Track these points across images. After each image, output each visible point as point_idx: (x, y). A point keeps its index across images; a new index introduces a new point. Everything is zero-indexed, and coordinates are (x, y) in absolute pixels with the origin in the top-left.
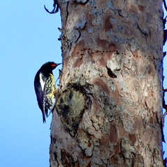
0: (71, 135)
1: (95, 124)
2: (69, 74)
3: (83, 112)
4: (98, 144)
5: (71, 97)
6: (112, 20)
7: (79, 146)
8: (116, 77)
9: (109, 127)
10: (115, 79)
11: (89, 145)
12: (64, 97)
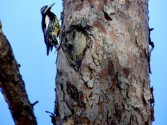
0: (75, 70)
1: (96, 61)
2: (71, 17)
3: (85, 50)
4: (98, 77)
5: (74, 37)
7: (82, 79)
8: (111, 19)
9: (107, 63)
10: (111, 22)
11: (91, 78)
12: (68, 37)
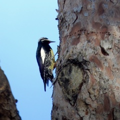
0: (71, 104)
1: (92, 96)
2: (68, 51)
3: (81, 85)
4: (94, 113)
5: (70, 71)
6: (104, 5)
7: (78, 114)
8: (108, 54)
9: (103, 98)
10: (107, 57)
11: (87, 113)
12: (64, 71)
